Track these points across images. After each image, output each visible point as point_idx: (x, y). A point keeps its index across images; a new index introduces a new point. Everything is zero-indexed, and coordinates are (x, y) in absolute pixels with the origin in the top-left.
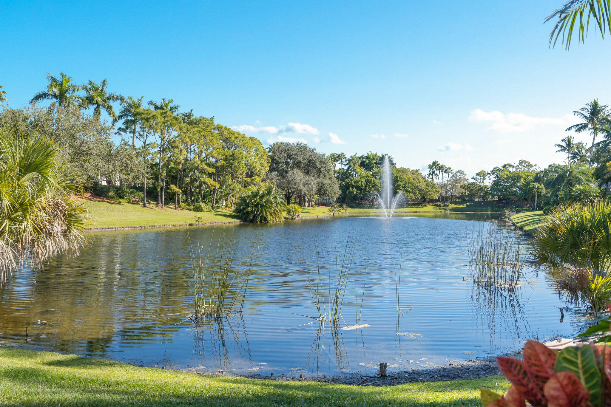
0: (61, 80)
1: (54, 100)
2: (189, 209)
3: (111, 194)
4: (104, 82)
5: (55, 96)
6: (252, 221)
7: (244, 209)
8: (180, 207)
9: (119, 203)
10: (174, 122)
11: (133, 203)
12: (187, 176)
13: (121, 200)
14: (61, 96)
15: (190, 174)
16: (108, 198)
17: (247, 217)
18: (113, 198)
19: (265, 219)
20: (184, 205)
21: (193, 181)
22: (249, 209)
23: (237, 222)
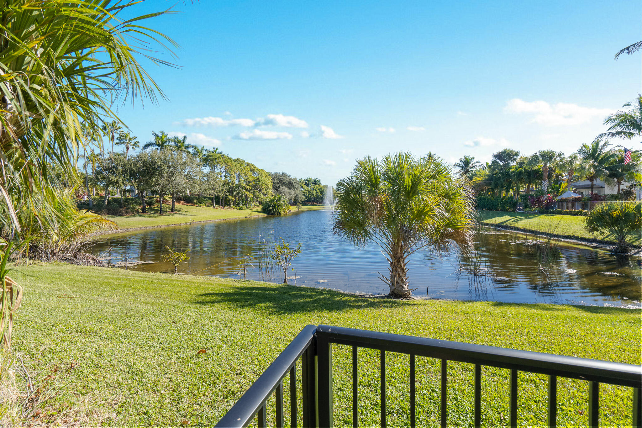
0: (161, 136)
1: (157, 147)
2: (237, 209)
3: (195, 201)
4: (185, 138)
5: (159, 145)
6: (272, 214)
7: (268, 208)
8: (232, 207)
9: (201, 206)
10: (229, 160)
11: (208, 206)
12: (235, 191)
13: (201, 205)
14: (162, 146)
15: (237, 189)
16: (194, 203)
17: (269, 212)
18: (197, 203)
19: (280, 213)
20: (234, 207)
21: (238, 193)
22: (271, 208)
23: (265, 215)
